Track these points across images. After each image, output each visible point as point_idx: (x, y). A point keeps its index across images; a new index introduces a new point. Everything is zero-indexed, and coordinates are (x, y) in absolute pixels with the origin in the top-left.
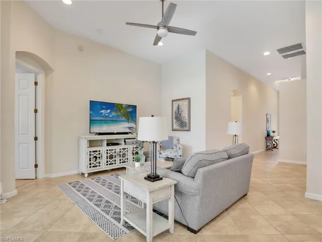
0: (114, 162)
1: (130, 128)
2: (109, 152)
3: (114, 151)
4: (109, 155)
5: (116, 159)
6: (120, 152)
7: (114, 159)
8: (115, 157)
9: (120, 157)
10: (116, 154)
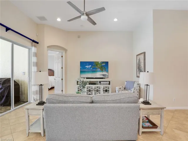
0: (91, 94)
1: (103, 75)
2: (88, 88)
3: (91, 88)
4: (88, 89)
5: (93, 92)
6: (95, 88)
7: (91, 92)
8: (92, 91)
9: (95, 91)
10: (92, 89)
